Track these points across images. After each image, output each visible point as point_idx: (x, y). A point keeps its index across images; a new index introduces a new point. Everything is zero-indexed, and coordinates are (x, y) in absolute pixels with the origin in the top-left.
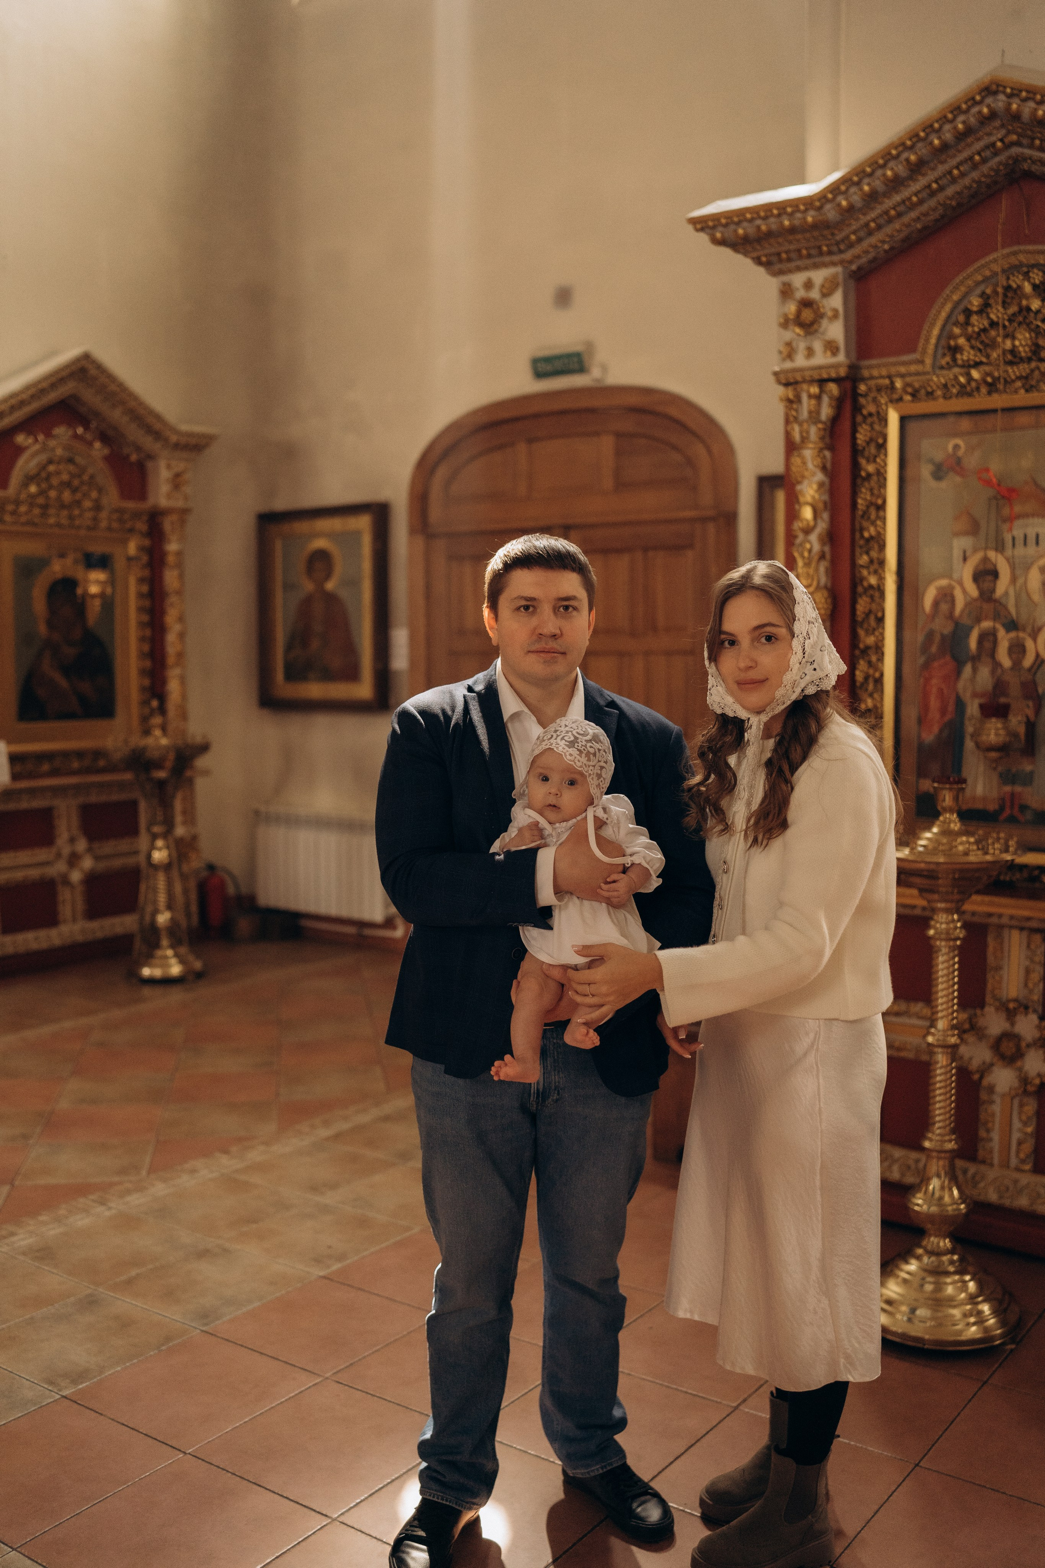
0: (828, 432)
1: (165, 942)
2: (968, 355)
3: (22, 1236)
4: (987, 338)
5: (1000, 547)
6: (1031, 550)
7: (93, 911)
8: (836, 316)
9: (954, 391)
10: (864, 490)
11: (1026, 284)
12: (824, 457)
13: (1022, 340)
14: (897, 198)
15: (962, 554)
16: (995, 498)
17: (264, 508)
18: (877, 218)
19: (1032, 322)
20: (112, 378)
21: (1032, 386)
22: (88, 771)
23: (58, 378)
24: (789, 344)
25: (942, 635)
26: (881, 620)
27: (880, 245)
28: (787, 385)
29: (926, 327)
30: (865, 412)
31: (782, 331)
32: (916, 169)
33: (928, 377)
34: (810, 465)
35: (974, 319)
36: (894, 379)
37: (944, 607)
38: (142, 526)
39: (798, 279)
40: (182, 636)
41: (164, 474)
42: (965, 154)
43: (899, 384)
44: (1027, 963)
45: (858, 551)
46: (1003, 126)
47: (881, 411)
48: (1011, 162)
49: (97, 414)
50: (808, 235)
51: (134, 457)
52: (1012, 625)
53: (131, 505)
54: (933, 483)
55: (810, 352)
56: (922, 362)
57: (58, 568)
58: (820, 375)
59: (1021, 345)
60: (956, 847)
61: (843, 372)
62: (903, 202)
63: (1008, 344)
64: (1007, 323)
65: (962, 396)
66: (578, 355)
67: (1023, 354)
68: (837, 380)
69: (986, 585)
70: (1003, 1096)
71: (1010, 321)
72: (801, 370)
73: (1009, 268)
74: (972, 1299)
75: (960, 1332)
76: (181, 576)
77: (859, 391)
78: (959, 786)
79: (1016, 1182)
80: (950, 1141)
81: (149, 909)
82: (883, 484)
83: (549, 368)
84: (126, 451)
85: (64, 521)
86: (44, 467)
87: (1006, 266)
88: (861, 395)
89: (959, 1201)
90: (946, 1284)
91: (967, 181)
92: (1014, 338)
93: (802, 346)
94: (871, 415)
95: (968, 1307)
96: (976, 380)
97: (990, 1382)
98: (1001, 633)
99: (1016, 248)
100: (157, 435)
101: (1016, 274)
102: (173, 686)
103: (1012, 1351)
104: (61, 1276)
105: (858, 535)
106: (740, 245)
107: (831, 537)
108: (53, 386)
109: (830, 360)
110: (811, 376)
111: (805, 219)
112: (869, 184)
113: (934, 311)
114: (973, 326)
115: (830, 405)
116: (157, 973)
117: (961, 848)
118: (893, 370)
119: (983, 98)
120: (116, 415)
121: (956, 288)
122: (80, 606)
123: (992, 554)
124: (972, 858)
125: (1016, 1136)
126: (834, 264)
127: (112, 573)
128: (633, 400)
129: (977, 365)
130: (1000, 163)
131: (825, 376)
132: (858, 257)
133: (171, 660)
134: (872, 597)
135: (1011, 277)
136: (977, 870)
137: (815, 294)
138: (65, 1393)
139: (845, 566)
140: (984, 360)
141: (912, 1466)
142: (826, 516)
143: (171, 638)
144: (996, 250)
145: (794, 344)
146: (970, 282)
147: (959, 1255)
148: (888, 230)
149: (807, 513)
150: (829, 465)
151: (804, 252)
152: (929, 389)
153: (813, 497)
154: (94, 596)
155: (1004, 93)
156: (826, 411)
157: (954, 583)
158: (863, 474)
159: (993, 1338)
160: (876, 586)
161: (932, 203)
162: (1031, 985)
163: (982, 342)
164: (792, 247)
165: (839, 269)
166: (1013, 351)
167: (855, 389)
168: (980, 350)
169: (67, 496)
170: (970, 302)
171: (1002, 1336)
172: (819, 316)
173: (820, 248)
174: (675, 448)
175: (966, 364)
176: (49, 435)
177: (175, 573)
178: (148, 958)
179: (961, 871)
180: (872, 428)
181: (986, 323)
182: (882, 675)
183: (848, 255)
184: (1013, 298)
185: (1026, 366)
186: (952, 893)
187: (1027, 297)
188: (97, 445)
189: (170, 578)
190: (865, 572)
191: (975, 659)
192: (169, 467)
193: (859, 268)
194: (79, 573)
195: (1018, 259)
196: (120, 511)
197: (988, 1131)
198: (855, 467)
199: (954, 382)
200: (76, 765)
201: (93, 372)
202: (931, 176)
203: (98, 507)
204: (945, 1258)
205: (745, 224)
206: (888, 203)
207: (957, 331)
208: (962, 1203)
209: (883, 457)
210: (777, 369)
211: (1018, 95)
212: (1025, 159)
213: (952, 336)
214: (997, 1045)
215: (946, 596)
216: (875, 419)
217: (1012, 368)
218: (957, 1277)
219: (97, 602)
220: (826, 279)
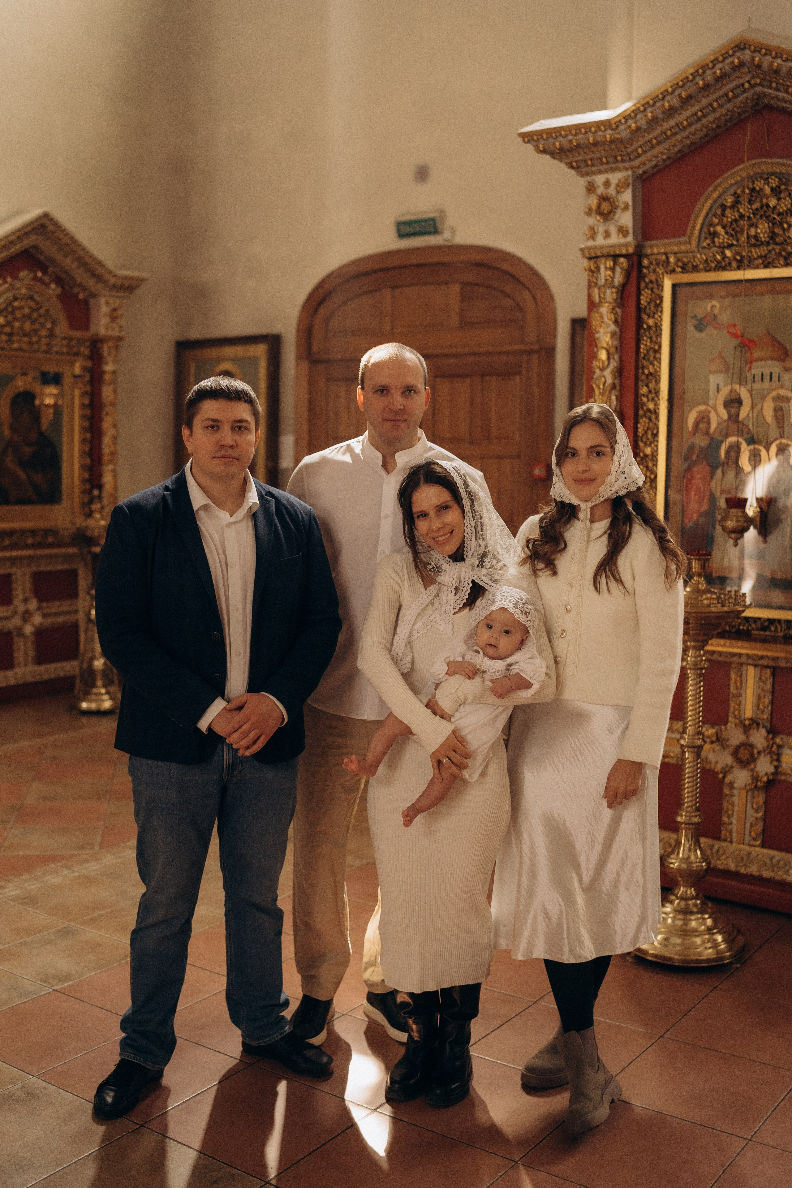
0: (619, 295)
1: (99, 683)
2: (723, 238)
3: (11, 889)
4: (737, 226)
5: (742, 381)
6: (767, 384)
7: (40, 659)
8: (627, 207)
9: (713, 265)
10: (645, 338)
11: (766, 187)
12: (617, 313)
13: (762, 229)
14: (672, 122)
15: (716, 386)
16: (739, 346)
17: (181, 337)
18: (657, 136)
19: (770, 215)
20: (65, 232)
21: (769, 263)
22: (39, 545)
23: (23, 232)
24: (592, 229)
25: (701, 447)
26: (656, 435)
27: (660, 155)
28: (590, 258)
29: (693, 218)
30: (647, 280)
31: (587, 217)
32: (686, 102)
33: (694, 254)
34: (606, 319)
35: (728, 211)
36: (669, 255)
37: (703, 426)
38: (85, 350)
39: (599, 180)
40: (114, 438)
41: (104, 309)
42: (722, 91)
43: (672, 260)
44: (760, 691)
45: (640, 383)
46: (749, 72)
47: (659, 279)
48: (755, 97)
49: (53, 261)
50: (607, 148)
51: (81, 296)
52: (751, 441)
53: (77, 334)
54: (695, 333)
55: (607, 234)
56: (690, 243)
57: (21, 384)
58: (614, 252)
59: (762, 232)
60: (701, 601)
61: (631, 250)
62: (677, 125)
63: (752, 232)
64: (752, 216)
65: (718, 270)
66: (433, 220)
67: (763, 239)
68: (626, 256)
69: (733, 411)
70: (740, 790)
71: (754, 214)
72: (601, 247)
73: (754, 175)
74: (709, 930)
75: (700, 954)
76: (115, 391)
77: (643, 264)
78: (706, 557)
79: (749, 854)
80: (696, 816)
81: (88, 656)
82: (659, 333)
83: (409, 230)
84: (76, 290)
85: (25, 346)
86: (10, 303)
87: (752, 173)
88: (645, 267)
89: (702, 860)
90: (692, 920)
91: (723, 110)
92: (757, 227)
93: (601, 229)
94: (651, 282)
95: (707, 936)
96: (728, 257)
97: (719, 987)
98: (744, 446)
99: (759, 160)
100: (99, 278)
101: (759, 179)
102: (107, 479)
103: (737, 968)
104: (42, 915)
105: (640, 371)
106: (556, 154)
107: (620, 372)
108: (20, 238)
109: (622, 240)
110: (608, 253)
111: (605, 136)
112: (652, 112)
113: (698, 206)
114: (727, 217)
115: (621, 273)
116: (93, 706)
117: (706, 602)
118: (669, 249)
119: (734, 53)
120: (68, 262)
121: (715, 189)
122: (36, 414)
123: (736, 387)
124: (713, 609)
125: (750, 820)
126: (626, 169)
127: (62, 389)
128: (477, 257)
129: (730, 246)
130: (747, 98)
131: (618, 252)
132: (644, 164)
133: (106, 458)
134: (650, 419)
135: (756, 182)
136: (717, 618)
137: (612, 191)
138: (56, 988)
139: (630, 394)
140: (735, 243)
141: (658, 1037)
142: (616, 357)
143: (106, 440)
144: (743, 162)
145: (596, 229)
146: (725, 185)
147: (701, 900)
148: (666, 145)
149: (603, 355)
150: (619, 320)
151: (604, 160)
152: (695, 264)
153: (607, 343)
154: (48, 406)
155: (749, 49)
156: (619, 279)
157: (710, 409)
158: (645, 326)
159: (724, 958)
160: (652, 410)
161: (698, 126)
162: (761, 707)
163: (733, 229)
164: (595, 156)
165: (630, 173)
166: (756, 237)
167: (640, 263)
168: (732, 235)
169: (27, 326)
170: (726, 200)
171: (730, 957)
172: (613, 208)
173: (616, 157)
174: (509, 296)
175: (722, 245)
176: (15, 277)
177: (111, 388)
178: (86, 694)
179: (705, 618)
180: (652, 292)
181: (737, 215)
182: (656, 476)
183: (636, 163)
184: (756, 197)
185: (765, 248)
186: (700, 634)
187: (767, 198)
188: (53, 286)
189: (107, 392)
190: (645, 399)
191: (724, 465)
192: (107, 303)
193: (645, 172)
194: (37, 388)
195: (760, 168)
196: (69, 339)
197: (729, 817)
198: (639, 321)
199: (712, 259)
200: (30, 541)
201: (51, 228)
202: (698, 106)
203: (51, 335)
204: (690, 902)
205: (561, 139)
206: (666, 126)
207: (716, 220)
208: (703, 862)
209: (659, 314)
210: (583, 246)
211: (760, 52)
212: (765, 96)
213: (711, 225)
214: (736, 752)
215: (703, 419)
216: (655, 286)
217: (755, 249)
218: (699, 916)
219: (51, 411)
220: (620, 181)
